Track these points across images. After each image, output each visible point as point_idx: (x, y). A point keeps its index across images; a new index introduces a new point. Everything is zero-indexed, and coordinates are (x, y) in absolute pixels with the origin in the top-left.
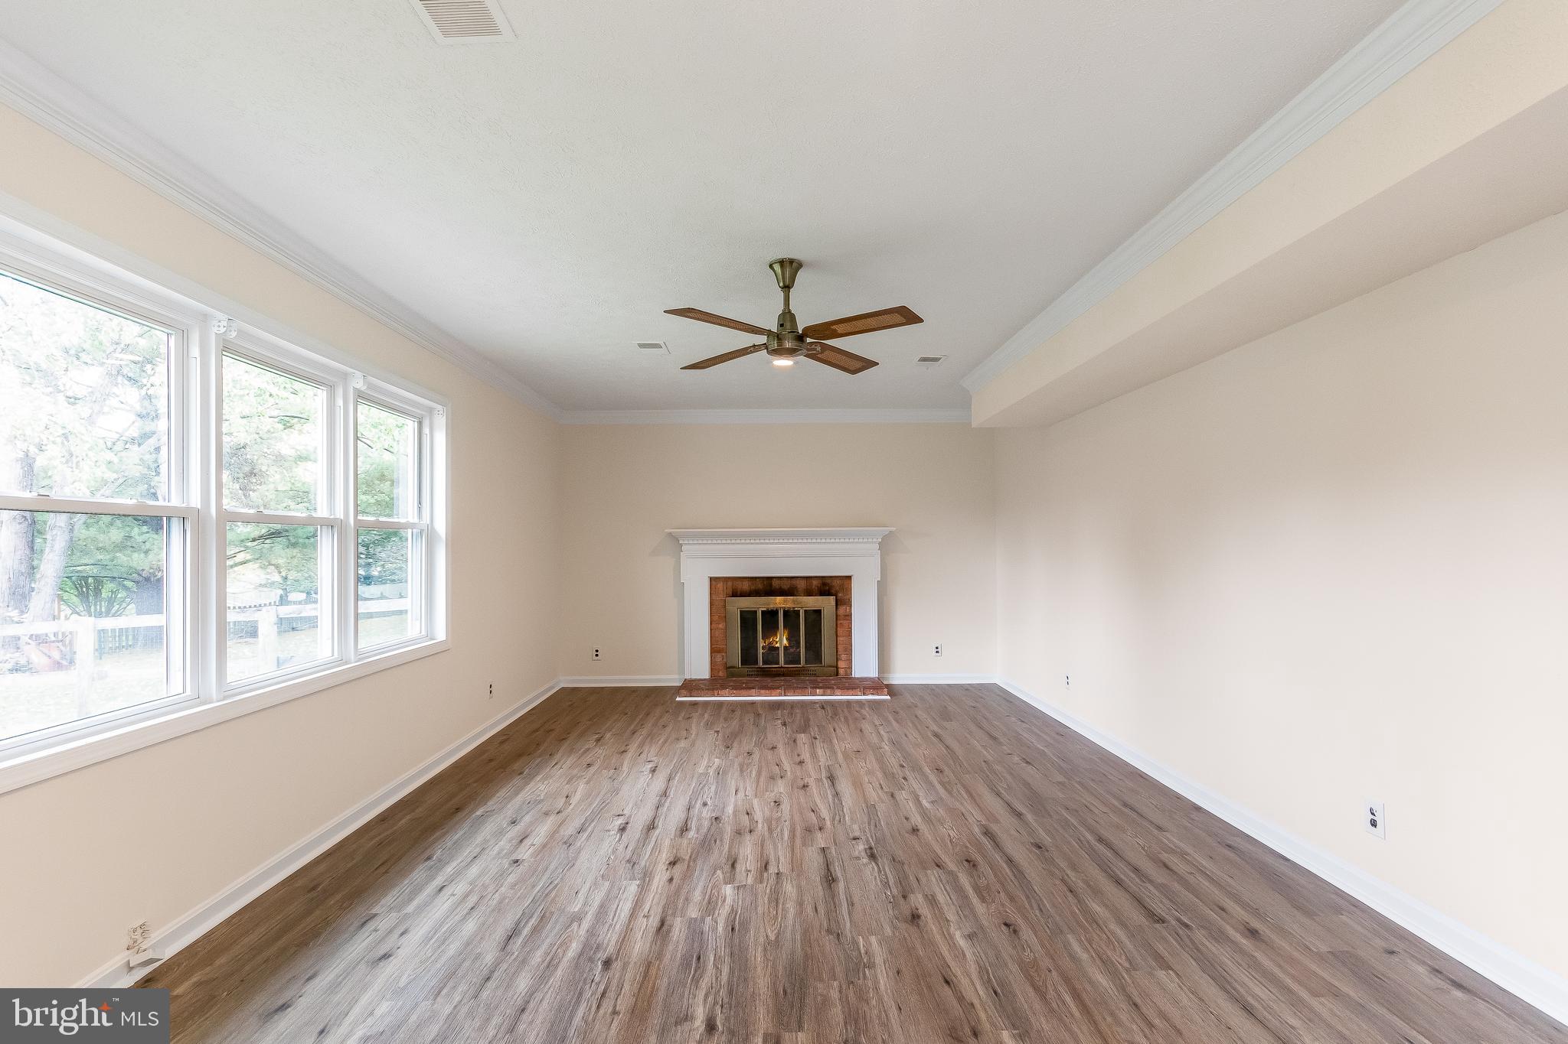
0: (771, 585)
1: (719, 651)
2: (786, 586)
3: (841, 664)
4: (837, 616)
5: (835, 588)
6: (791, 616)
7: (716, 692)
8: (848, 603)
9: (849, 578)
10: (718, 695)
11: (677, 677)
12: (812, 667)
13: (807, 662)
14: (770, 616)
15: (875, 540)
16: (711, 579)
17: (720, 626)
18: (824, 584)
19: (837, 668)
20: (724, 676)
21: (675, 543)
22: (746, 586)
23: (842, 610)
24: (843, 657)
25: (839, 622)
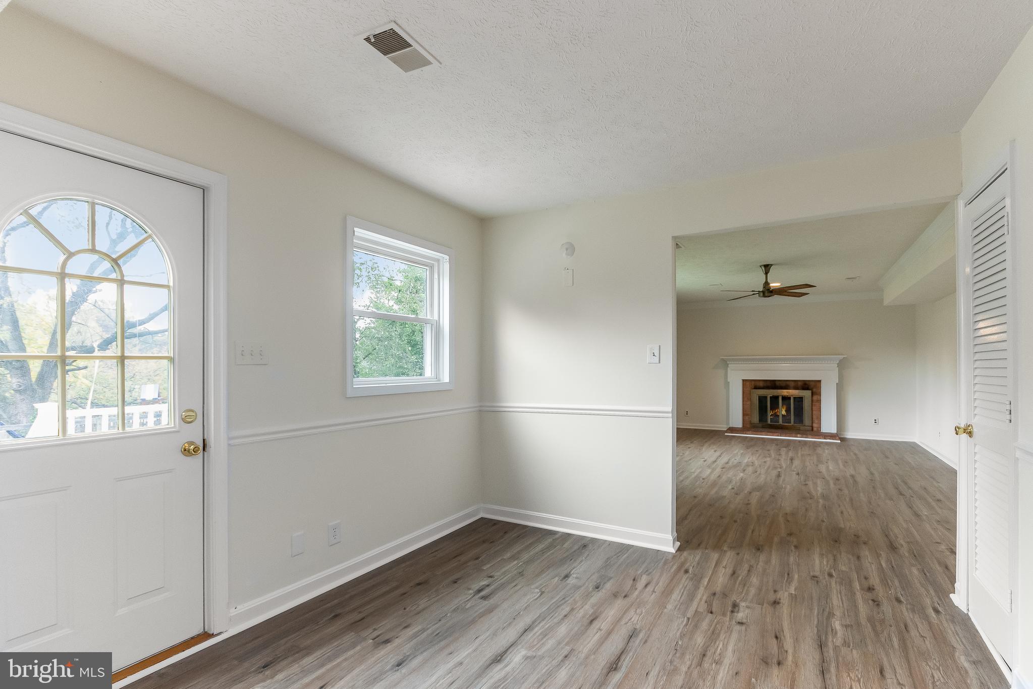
0: (775, 384)
1: (747, 415)
2: (783, 384)
3: (815, 425)
4: (812, 401)
5: (812, 387)
6: (786, 399)
7: (745, 432)
8: (820, 394)
9: (820, 381)
10: (746, 434)
11: (725, 426)
12: (797, 425)
13: (795, 423)
14: (775, 399)
15: (835, 362)
16: (743, 380)
17: (748, 403)
18: (805, 384)
19: (812, 427)
20: (748, 426)
21: (725, 364)
22: (761, 384)
23: (815, 398)
24: (816, 421)
25: (813, 404)
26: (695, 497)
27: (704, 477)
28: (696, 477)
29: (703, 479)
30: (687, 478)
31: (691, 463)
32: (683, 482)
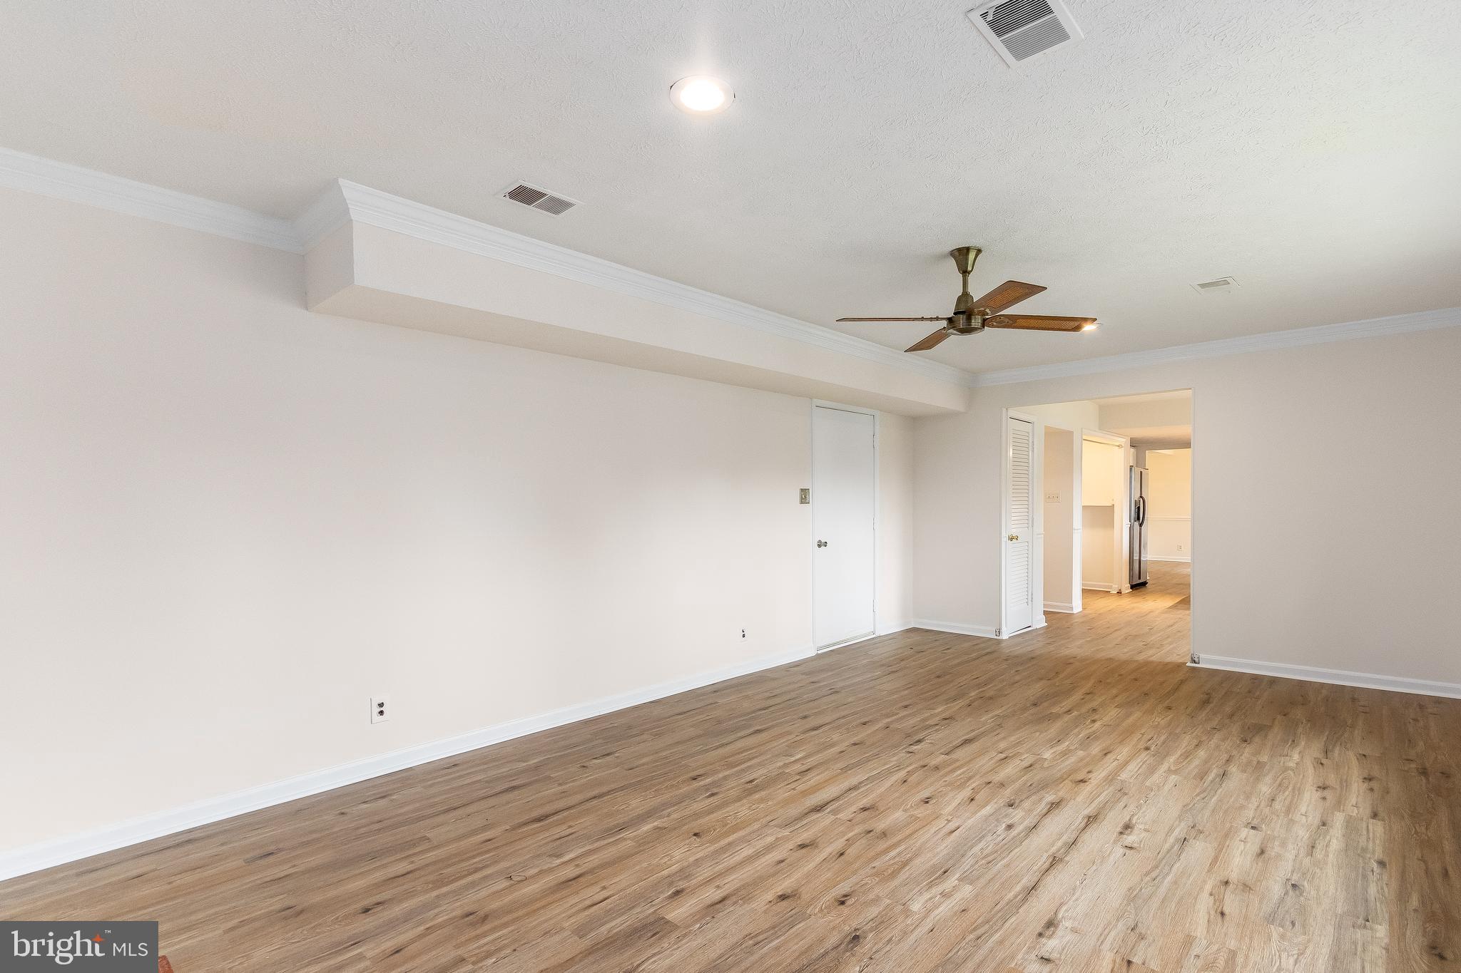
26: (1169, 708)
27: (1144, 755)
28: (1167, 755)
29: (1147, 749)
30: (1187, 755)
31: (1180, 818)
32: (1195, 742)
